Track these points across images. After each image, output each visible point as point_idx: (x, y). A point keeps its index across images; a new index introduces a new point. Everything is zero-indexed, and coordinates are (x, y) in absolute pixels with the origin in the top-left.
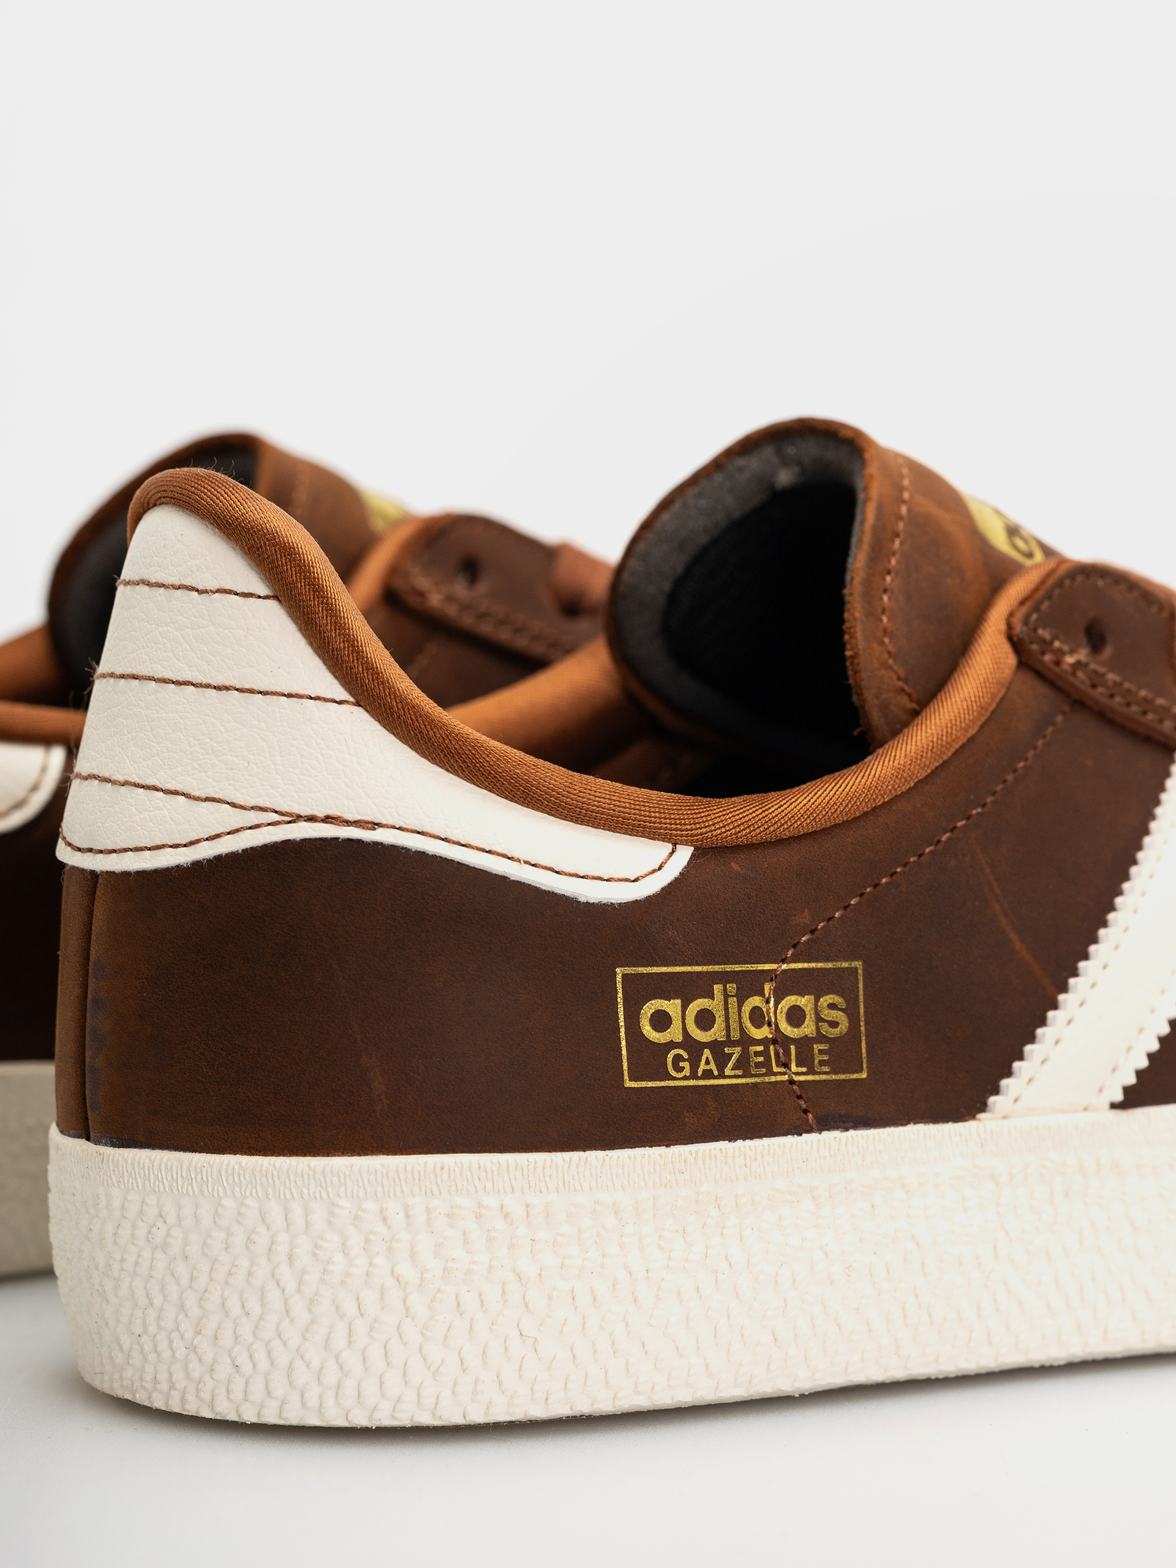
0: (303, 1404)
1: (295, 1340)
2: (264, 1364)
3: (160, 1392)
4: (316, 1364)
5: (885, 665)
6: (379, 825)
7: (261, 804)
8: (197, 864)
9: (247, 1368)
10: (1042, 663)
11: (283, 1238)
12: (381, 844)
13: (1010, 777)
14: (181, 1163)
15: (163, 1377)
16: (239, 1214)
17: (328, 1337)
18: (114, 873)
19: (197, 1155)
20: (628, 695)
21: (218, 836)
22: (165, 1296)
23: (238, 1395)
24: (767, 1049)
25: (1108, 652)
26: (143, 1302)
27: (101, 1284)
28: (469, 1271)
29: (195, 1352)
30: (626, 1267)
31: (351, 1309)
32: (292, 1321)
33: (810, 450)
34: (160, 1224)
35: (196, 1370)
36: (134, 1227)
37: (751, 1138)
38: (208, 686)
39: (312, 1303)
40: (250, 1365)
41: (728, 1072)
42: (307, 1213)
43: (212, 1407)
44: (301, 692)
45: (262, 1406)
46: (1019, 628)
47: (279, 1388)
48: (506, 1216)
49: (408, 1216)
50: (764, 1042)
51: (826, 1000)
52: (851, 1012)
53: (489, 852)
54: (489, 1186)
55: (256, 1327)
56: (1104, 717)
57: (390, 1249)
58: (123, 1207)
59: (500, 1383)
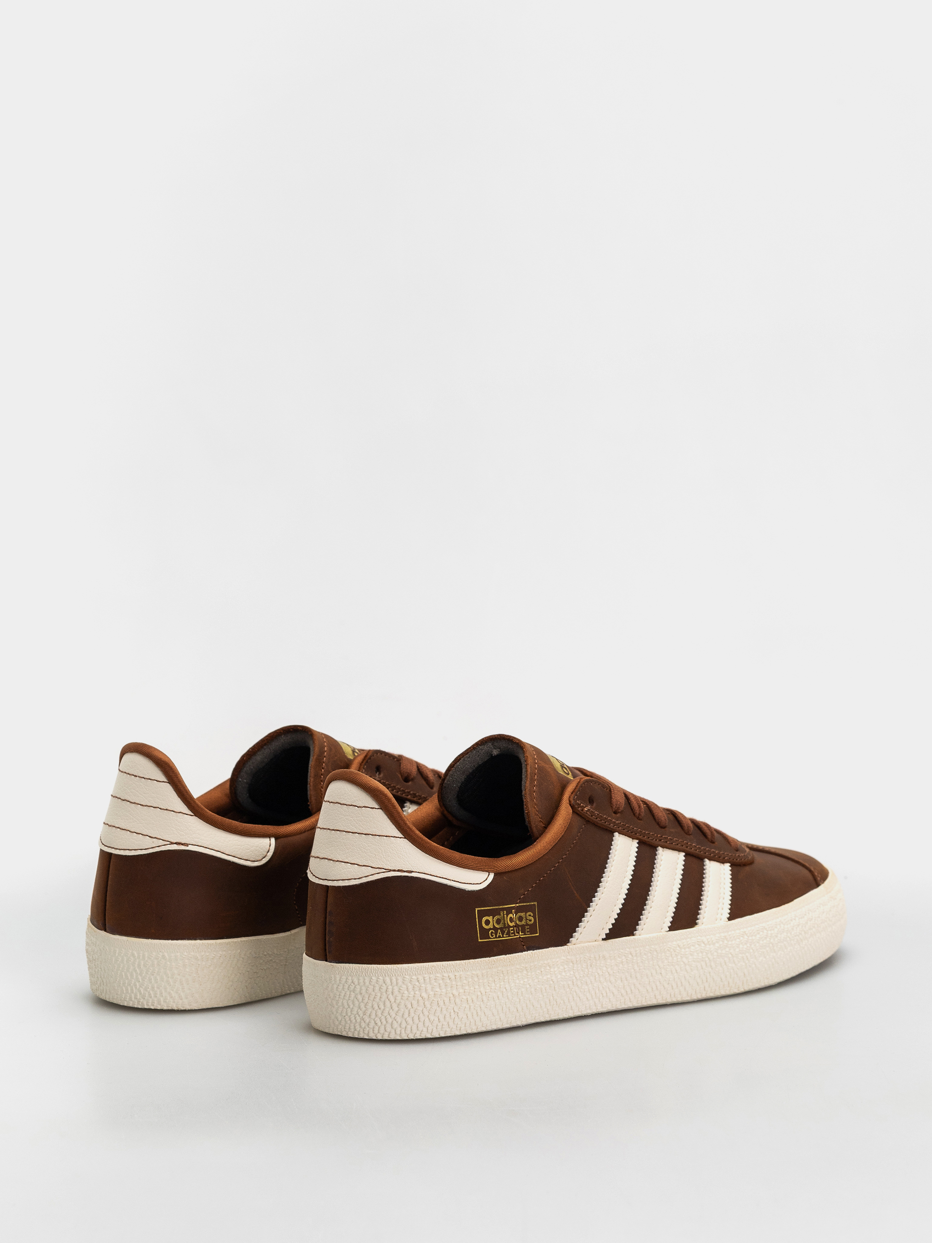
0: (396, 1033)
1: (393, 1015)
2: (384, 1022)
3: (351, 1032)
4: (399, 1022)
5: (536, 814)
6: (413, 872)
7: (380, 867)
8: (361, 884)
9: (379, 1024)
10: (579, 811)
11: (390, 987)
12: (413, 877)
13: (572, 846)
14: (359, 967)
15: (352, 1027)
16: (377, 981)
17: (403, 1014)
18: (335, 886)
19: (364, 965)
20: (442, 813)
21: (368, 876)
22: (354, 1005)
23: (376, 1031)
24: (514, 929)
25: (595, 805)
26: (346, 1006)
27: (331, 1002)
28: (441, 994)
29: (363, 1020)
30: (480, 991)
31: (409, 1006)
32: (393, 1010)
33: (503, 745)
34: (352, 984)
35: (363, 1025)
36: (343, 986)
37: (510, 954)
38: (362, 834)
39: (399, 1005)
40: (380, 1023)
41: (505, 936)
42: (397, 980)
43: (368, 1036)
44: (390, 835)
45: (383, 1034)
46: (573, 802)
47: (389, 1029)
48: (450, 979)
49: (424, 980)
50: (513, 927)
51: (529, 913)
52: (534, 917)
53: (442, 878)
54: (445, 971)
55: (383, 1012)
56: (595, 825)
57: (420, 989)
58: (340, 980)
59: (449, 1025)
